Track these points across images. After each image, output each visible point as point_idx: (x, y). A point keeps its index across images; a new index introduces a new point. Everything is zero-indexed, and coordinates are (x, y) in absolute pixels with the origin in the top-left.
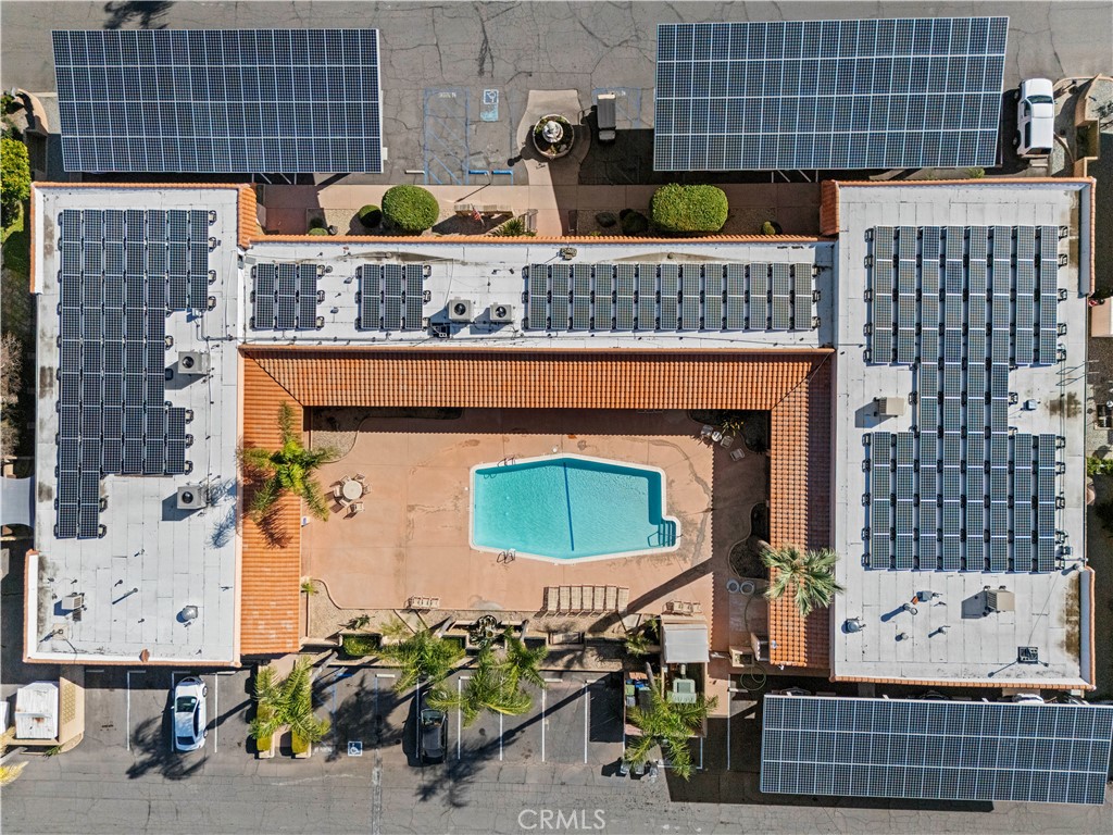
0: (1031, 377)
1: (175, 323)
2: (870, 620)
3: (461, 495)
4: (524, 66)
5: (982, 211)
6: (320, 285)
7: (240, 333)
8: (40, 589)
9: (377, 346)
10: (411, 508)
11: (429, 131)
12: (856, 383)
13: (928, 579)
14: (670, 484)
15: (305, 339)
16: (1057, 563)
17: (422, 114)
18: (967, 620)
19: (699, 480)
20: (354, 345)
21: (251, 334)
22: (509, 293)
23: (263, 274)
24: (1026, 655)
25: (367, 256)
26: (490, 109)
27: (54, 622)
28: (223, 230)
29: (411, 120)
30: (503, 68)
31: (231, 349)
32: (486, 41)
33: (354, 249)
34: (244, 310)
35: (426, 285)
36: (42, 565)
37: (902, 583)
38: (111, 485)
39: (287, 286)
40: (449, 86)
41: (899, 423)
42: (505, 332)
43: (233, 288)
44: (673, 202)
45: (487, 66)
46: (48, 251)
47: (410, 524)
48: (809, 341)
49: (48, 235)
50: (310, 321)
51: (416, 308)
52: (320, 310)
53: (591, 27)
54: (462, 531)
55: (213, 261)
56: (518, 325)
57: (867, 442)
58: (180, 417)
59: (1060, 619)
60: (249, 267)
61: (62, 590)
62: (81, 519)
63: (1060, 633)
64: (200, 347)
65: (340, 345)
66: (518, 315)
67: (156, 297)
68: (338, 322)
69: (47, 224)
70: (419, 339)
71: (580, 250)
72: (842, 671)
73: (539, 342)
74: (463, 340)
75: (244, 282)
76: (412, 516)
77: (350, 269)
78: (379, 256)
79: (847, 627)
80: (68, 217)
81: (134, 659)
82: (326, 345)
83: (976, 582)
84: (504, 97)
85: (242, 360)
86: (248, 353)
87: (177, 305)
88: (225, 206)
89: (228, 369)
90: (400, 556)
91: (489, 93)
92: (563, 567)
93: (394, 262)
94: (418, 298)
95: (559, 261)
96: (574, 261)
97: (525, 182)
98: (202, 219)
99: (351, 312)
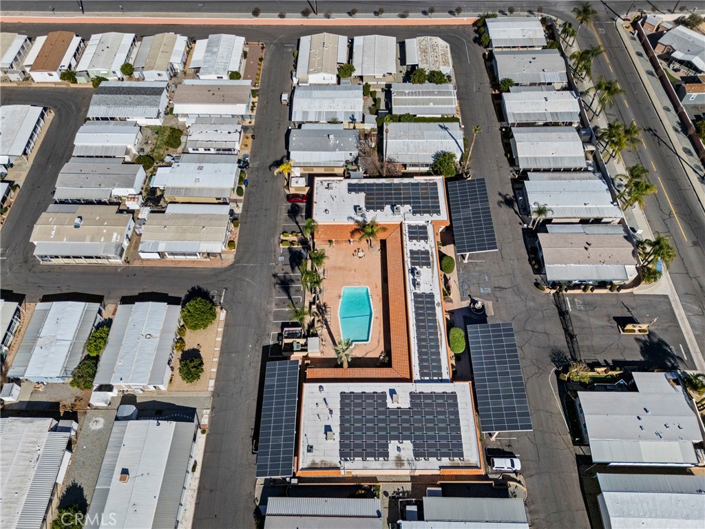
0: (408, 449)
1: (408, 207)
2: (323, 394)
3: (359, 284)
4: (500, 300)
6: (422, 241)
7: (406, 222)
8: (334, 181)
9: (405, 255)
11: (474, 274)
12: (404, 390)
13: (337, 413)
14: (365, 345)
15: (406, 238)
16: (343, 459)
17: (479, 271)
18: (324, 428)
19: (367, 353)
20: (405, 249)
21: (406, 225)
22: (423, 289)
23: (424, 227)
24: (310, 449)
25: (432, 253)
26: (484, 290)
27: (325, 184)
28: (435, 217)
29: (477, 269)
30: (498, 294)
31: (402, 219)
32: (506, 289)
33: (434, 250)
34: (413, 223)
35: (425, 267)
36: (340, 181)
37: (336, 405)
38: (362, 195)
39: (421, 233)
40: (489, 278)
41: (390, 404)
42: (412, 287)
43: (419, 220)
44: (458, 333)
45: (498, 289)
46: (426, 180)
48: (416, 376)
49: (430, 180)
50: (411, 238)
51: (418, 264)
52: (415, 241)
53: (516, 318)
54: (349, 284)
55: (427, 215)
56: (414, 291)
57: (384, 393)
58: (382, 208)
59: (323, 461)
60: (426, 224)
61: (334, 185)
62: (352, 188)
63: (318, 460)
64: (402, 213)
65: (405, 246)
66: (418, 291)
67: (415, 203)
68: (411, 245)
69: (433, 180)
70: (408, 265)
71: (440, 308)
72: (306, 386)
73: (410, 297)
74: (409, 277)
75: (422, 223)
77: (428, 247)
78: (432, 255)
79: (321, 387)
80: (435, 184)
81: (315, 200)
82: (405, 243)
83: (336, 429)
84: (489, 294)
85: (399, 223)
86: (401, 225)
87: (413, 207)
88: (444, 216)
89: (395, 220)
90: (340, 268)
91: (489, 290)
92: (337, 313)
93: (431, 259)
94: (421, 265)
95: (436, 302)
96: (437, 307)
97: (462, 300)
98: (438, 212)
99: (415, 249)
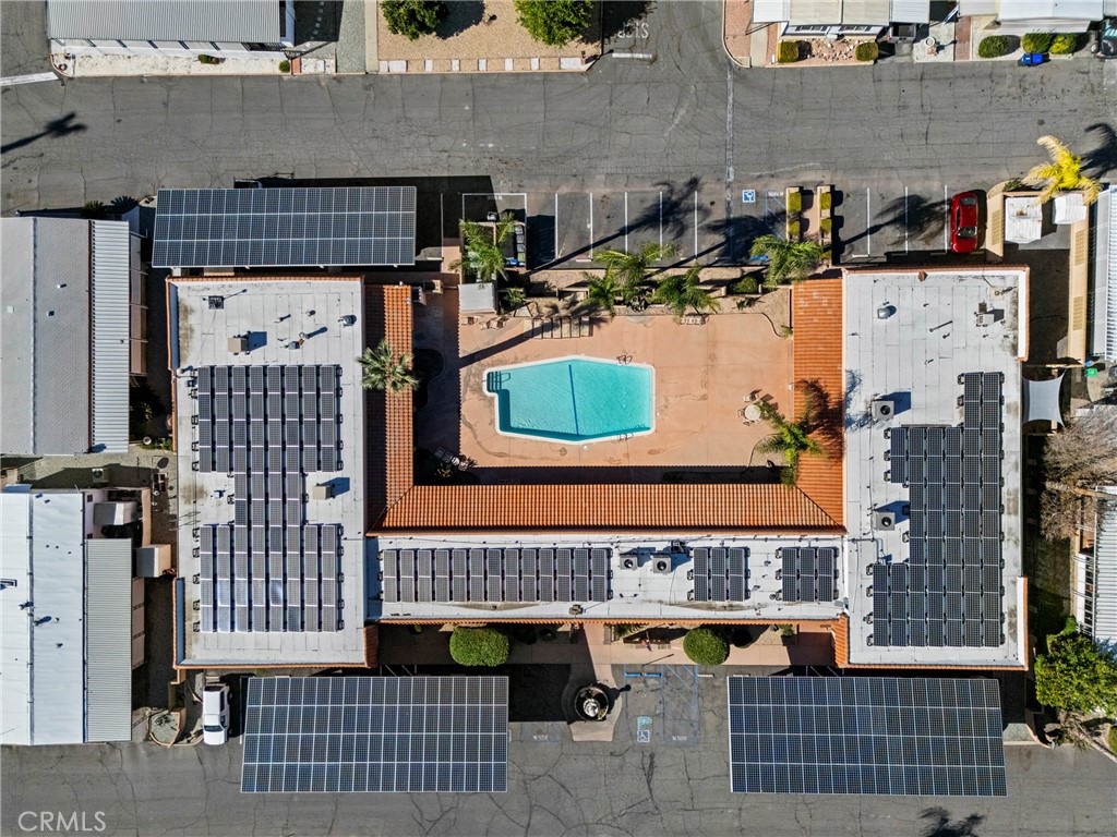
0: (218, 516)
1: (901, 552)
2: (335, 326)
3: (663, 409)
4: (617, 761)
5: (257, 644)
6: (779, 585)
7: (846, 544)
8: (1016, 328)
9: (732, 535)
10: (704, 397)
11: (694, 709)
12: (349, 510)
13: (292, 359)
14: (492, 422)
15: (791, 541)
16: (197, 374)
17: (701, 723)
18: (261, 330)
19: (470, 426)
20: (750, 536)
21: (837, 544)
22: (624, 579)
23: (828, 593)
24: (217, 303)
25: (741, 608)
26: (645, 726)
27: (1001, 303)
28: (861, 630)
29: (709, 717)
30: (634, 759)
31: (853, 532)
32: (649, 782)
33: (751, 614)
34: (844, 563)
35: (691, 585)
36: (1015, 349)
37: (313, 355)
38: (954, 418)
39: (807, 583)
40: (679, 745)
41: (316, 478)
42: (627, 547)
43: (853, 582)
44: (493, 651)
45: (647, 761)
46: (1013, 613)
47: (705, 385)
48: (385, 542)
49: (1013, 626)
50: (787, 555)
51: (699, 567)
52: (779, 564)
53: (564, 793)
54: (661, 380)
55: (869, 605)
56: (615, 552)
57: (339, 465)
58: (895, 475)
59: (192, 330)
60: (840, 599)
61: (997, 328)
62: (980, 390)
63: (193, 320)
64: (879, 534)
65: (762, 536)
66: (616, 561)
67: (917, 573)
68: (764, 556)
69: (1014, 635)
70: (695, 541)
71: (567, 613)
72: (356, 285)
73: (599, 540)
74: (661, 541)
75: (844, 587)
76: (704, 391)
77: (755, 597)
78: (731, 608)
79: (352, 319)
80: (996, 640)
81: (931, 273)
82: (774, 536)
83: (256, 358)
84: (633, 736)
85: (845, 524)
86: (840, 529)
87: (900, 568)
88: (860, 651)
89: (856, 514)
90: (712, 357)
91: (644, 739)
92: (577, 353)
93: (719, 603)
94: (697, 575)
95: (584, 605)
96: (571, 604)
97: (614, 667)
98: (879, 639)
99: (754, 562)
